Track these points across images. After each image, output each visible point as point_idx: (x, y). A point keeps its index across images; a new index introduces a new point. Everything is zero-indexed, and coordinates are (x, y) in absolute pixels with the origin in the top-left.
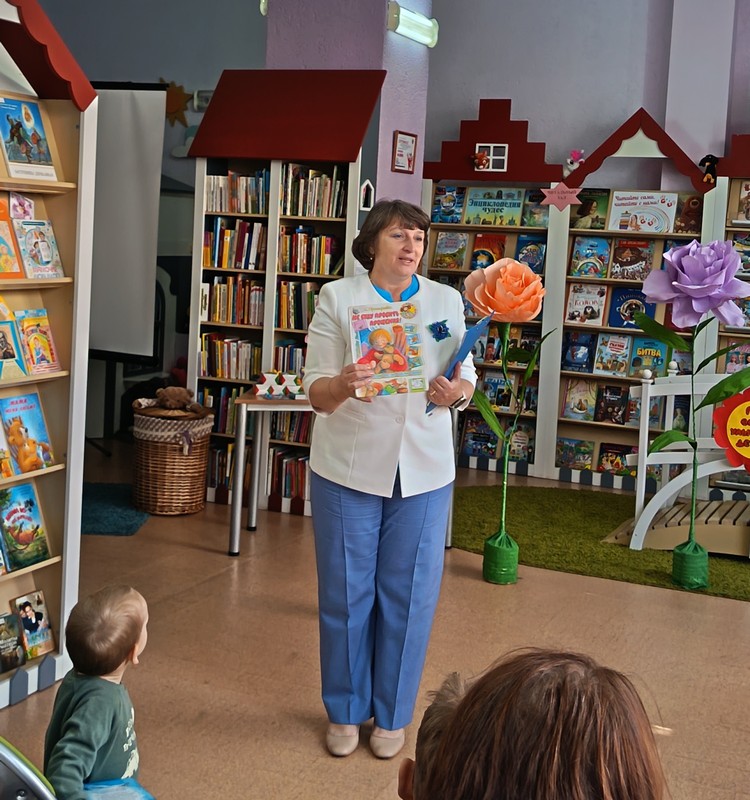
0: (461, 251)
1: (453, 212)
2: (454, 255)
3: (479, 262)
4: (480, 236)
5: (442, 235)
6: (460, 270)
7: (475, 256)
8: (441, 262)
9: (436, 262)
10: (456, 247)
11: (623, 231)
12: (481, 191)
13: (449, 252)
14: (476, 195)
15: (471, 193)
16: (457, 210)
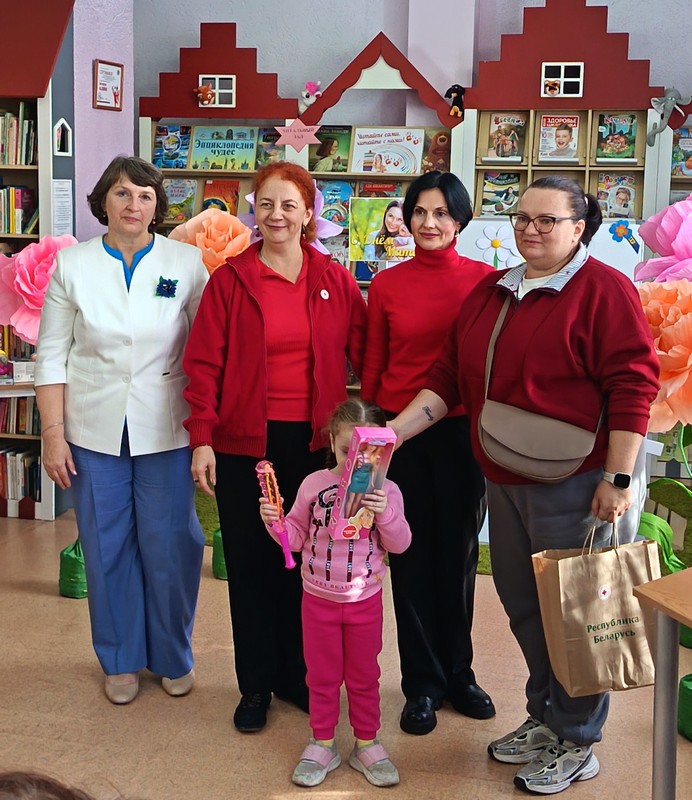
0: (188, 201)
1: (177, 155)
2: (182, 206)
5: (168, 183)
7: (205, 206)
10: (183, 196)
11: (367, 173)
12: (209, 130)
13: (176, 202)
14: (203, 135)
15: (197, 133)
16: (182, 153)
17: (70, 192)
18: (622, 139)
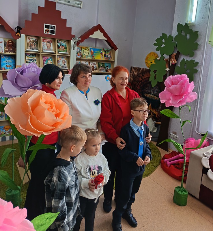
18: (64, 47)
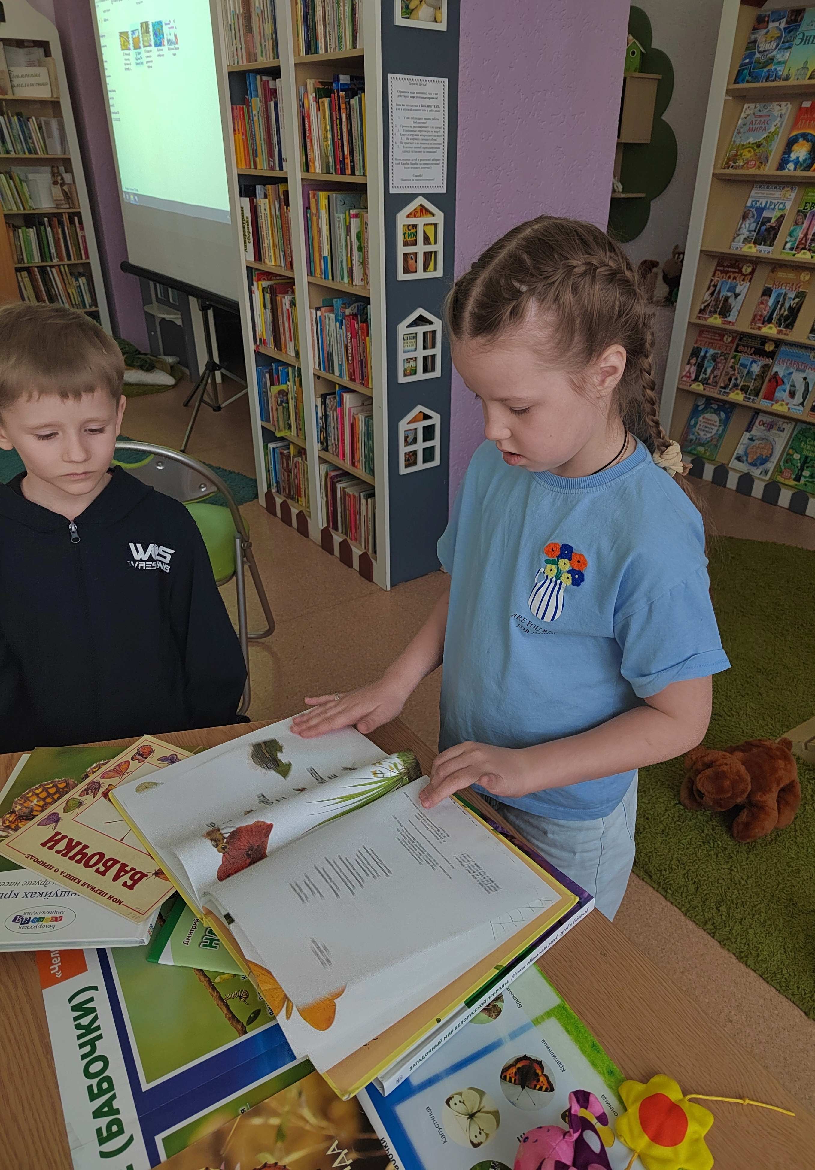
0: (770, 138)
1: (772, 59)
2: (759, 145)
3: (793, 156)
4: (807, 104)
5: (749, 109)
6: (761, 172)
7: (791, 144)
8: (735, 158)
9: (729, 159)
10: (765, 130)
13: (752, 140)
15: (805, 20)
16: (779, 57)
17: (443, 102)
